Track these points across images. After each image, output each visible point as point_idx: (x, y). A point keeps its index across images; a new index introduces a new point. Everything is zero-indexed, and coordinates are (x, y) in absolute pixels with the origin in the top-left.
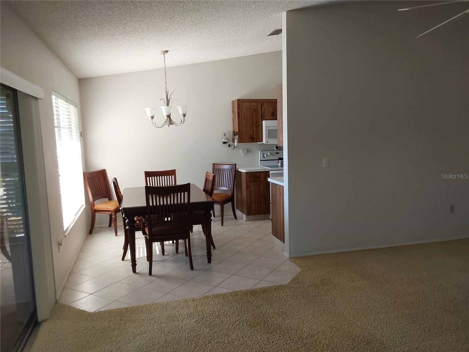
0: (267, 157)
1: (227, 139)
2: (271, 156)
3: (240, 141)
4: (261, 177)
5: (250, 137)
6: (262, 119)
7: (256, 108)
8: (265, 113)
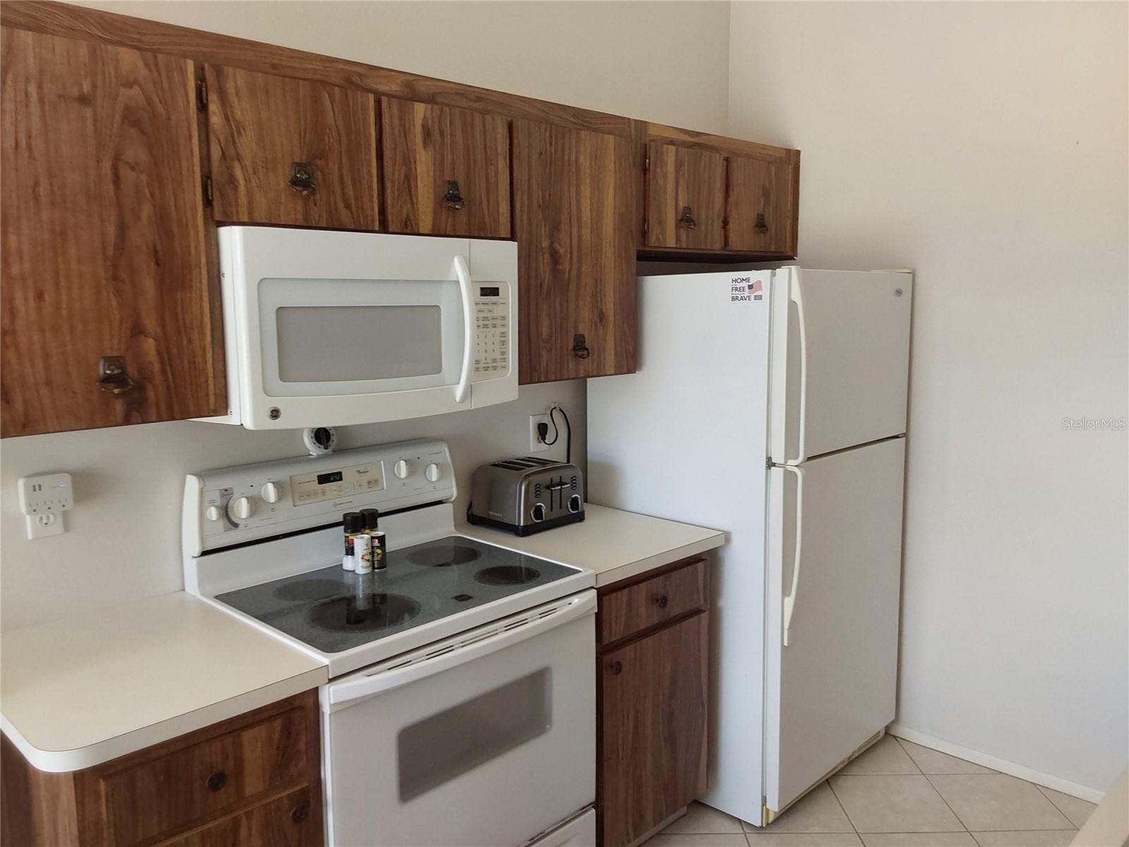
0: (257, 520)
2: (288, 503)
4: (248, 767)
5: (107, 380)
6: (218, 217)
7: (149, 101)
8: (239, 158)
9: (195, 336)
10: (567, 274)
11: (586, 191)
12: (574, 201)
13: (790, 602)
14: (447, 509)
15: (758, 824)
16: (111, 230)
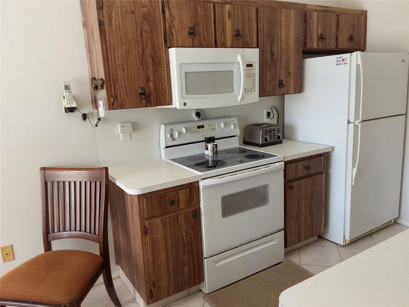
0: (180, 139)
1: (75, 98)
2: (189, 134)
3: (113, 104)
4: (181, 200)
5: (141, 94)
6: (168, 45)
7: (149, 11)
8: (174, 27)
9: (163, 81)
10: (276, 59)
11: (284, 30)
12: (279, 34)
13: (355, 170)
14: (237, 138)
15: (342, 244)
16: (141, 51)
